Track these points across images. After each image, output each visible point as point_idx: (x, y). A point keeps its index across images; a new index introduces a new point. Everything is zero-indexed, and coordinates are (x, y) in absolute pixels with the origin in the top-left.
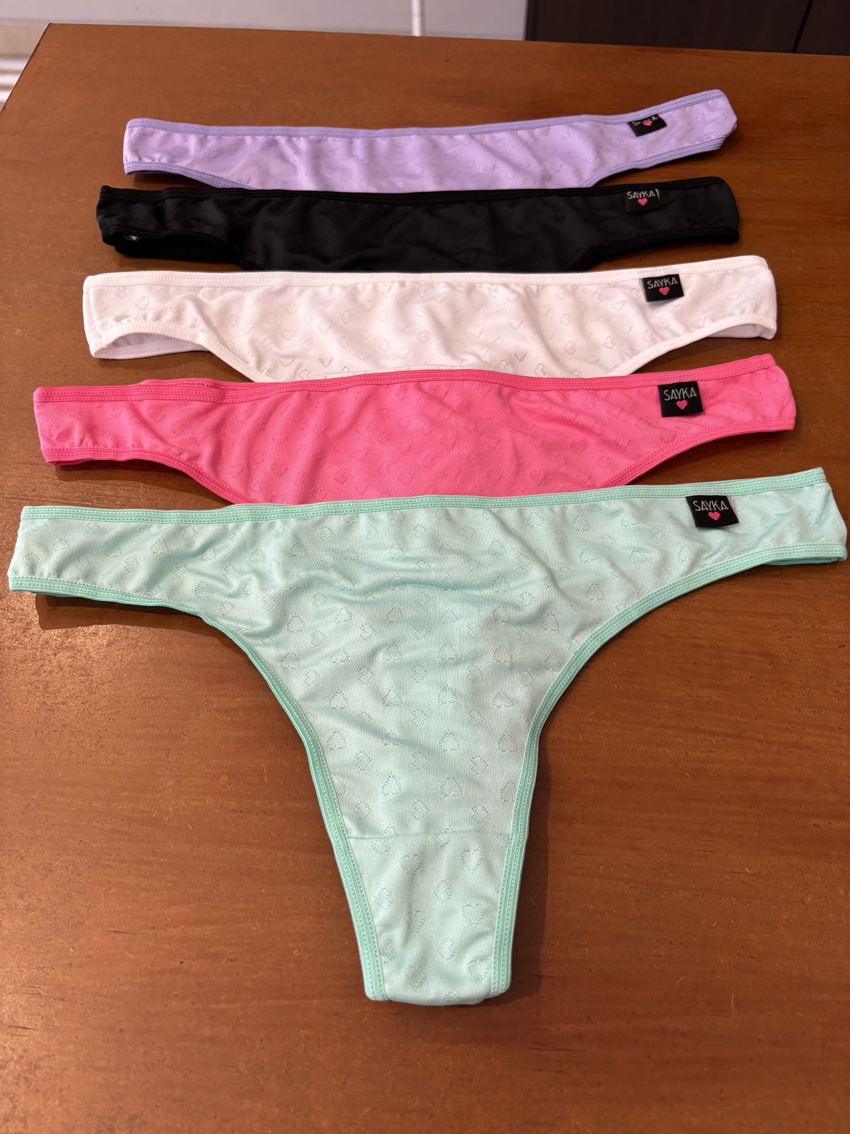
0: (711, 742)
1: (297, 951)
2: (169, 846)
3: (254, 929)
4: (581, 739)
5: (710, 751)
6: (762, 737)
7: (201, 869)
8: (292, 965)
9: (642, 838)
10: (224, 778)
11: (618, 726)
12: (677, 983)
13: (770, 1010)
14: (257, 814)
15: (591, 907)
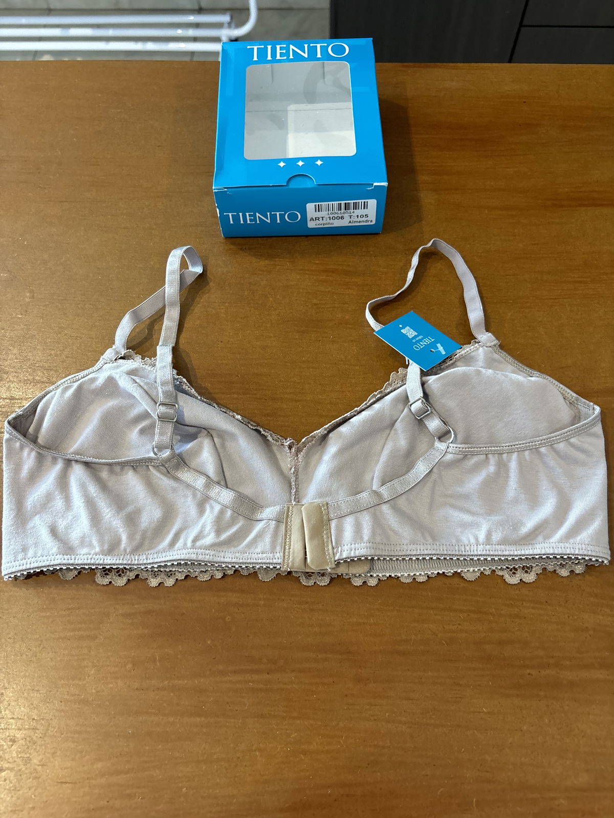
0: (460, 617)
1: (185, 789)
2: (94, 719)
3: (155, 775)
4: (372, 621)
5: (459, 624)
6: (494, 611)
7: (117, 734)
8: (182, 799)
9: (414, 691)
10: (130, 666)
11: (397, 610)
12: (439, 793)
13: (499, 807)
14: (153, 691)
15: (381, 743)
